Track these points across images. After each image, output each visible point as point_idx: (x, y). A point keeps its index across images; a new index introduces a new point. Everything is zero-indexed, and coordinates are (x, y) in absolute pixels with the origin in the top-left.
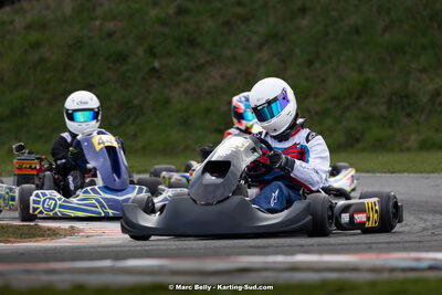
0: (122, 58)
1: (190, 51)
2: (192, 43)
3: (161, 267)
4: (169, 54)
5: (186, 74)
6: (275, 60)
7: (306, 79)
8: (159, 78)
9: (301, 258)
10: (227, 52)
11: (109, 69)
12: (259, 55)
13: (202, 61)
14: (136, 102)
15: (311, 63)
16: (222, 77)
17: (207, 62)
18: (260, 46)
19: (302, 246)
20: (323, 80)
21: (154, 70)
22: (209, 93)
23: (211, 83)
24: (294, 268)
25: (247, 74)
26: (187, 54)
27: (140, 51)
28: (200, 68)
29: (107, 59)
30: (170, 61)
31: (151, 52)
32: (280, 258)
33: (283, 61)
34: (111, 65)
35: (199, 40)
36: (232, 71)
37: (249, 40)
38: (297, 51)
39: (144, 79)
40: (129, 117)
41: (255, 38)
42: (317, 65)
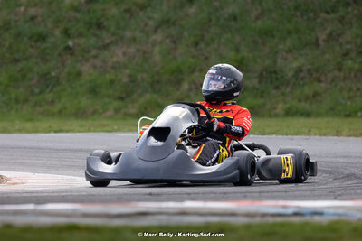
0: (42, 38)
1: (98, 32)
2: (100, 26)
3: (74, 210)
4: (81, 35)
5: (94, 52)
6: (168, 41)
7: (193, 57)
8: (72, 54)
9: (189, 204)
10: (128, 34)
11: (32, 47)
12: (154, 37)
13: (107, 41)
14: (53, 74)
15: (197, 44)
16: (124, 54)
17: (112, 42)
18: (156, 30)
19: (189, 194)
20: (207, 58)
21: (68, 48)
22: (113, 67)
23: (115, 59)
24: (183, 213)
25: (144, 52)
26: (95, 35)
27: (57, 32)
28: (106, 47)
29: (30, 38)
30: (82, 41)
31: (66, 33)
32: (172, 205)
33: (174, 42)
34: (33, 44)
35: (105, 24)
36: (132, 50)
37: (146, 25)
38: (186, 34)
39: (60, 55)
40: (47, 87)
41: (151, 23)
42: (202, 45)
